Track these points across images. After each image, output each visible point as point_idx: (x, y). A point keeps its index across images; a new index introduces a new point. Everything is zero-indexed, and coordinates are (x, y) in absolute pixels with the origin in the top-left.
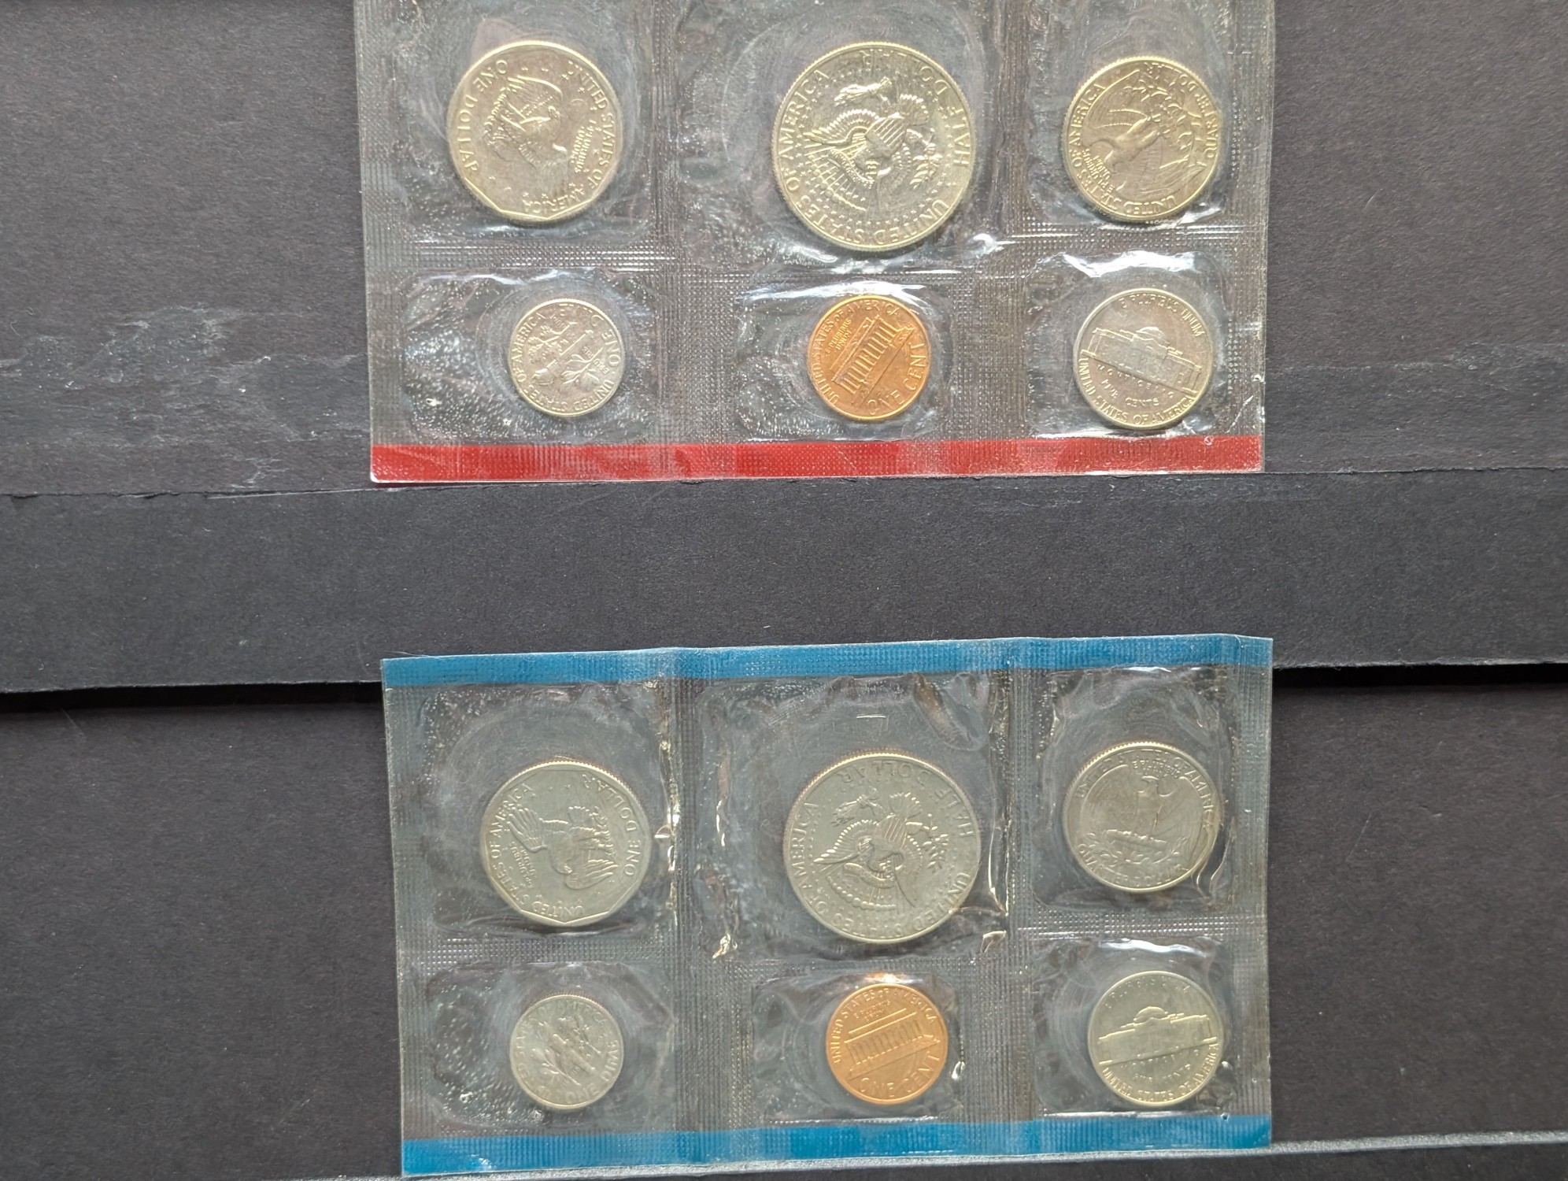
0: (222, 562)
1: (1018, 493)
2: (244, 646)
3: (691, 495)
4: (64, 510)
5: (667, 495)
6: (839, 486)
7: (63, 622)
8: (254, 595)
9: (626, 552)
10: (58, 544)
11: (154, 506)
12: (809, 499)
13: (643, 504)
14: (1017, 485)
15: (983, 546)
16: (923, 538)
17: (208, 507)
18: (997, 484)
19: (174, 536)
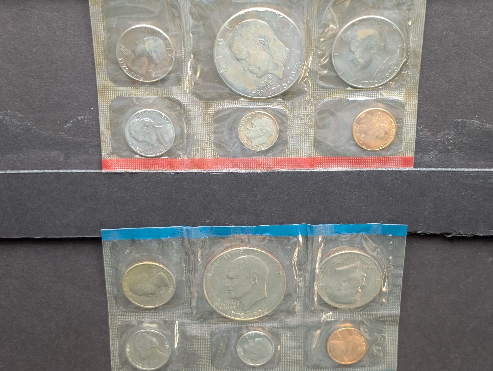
0: (201, 195)
1: (478, 177)
2: (208, 222)
3: (363, 175)
4: (147, 178)
5: (355, 176)
6: (415, 173)
7: (147, 214)
8: (212, 206)
9: (339, 194)
10: (145, 189)
11: (178, 177)
12: (404, 177)
13: (346, 178)
14: (478, 174)
15: (464, 194)
16: (444, 191)
17: (196, 177)
18: (472, 174)
19: (185, 187)
